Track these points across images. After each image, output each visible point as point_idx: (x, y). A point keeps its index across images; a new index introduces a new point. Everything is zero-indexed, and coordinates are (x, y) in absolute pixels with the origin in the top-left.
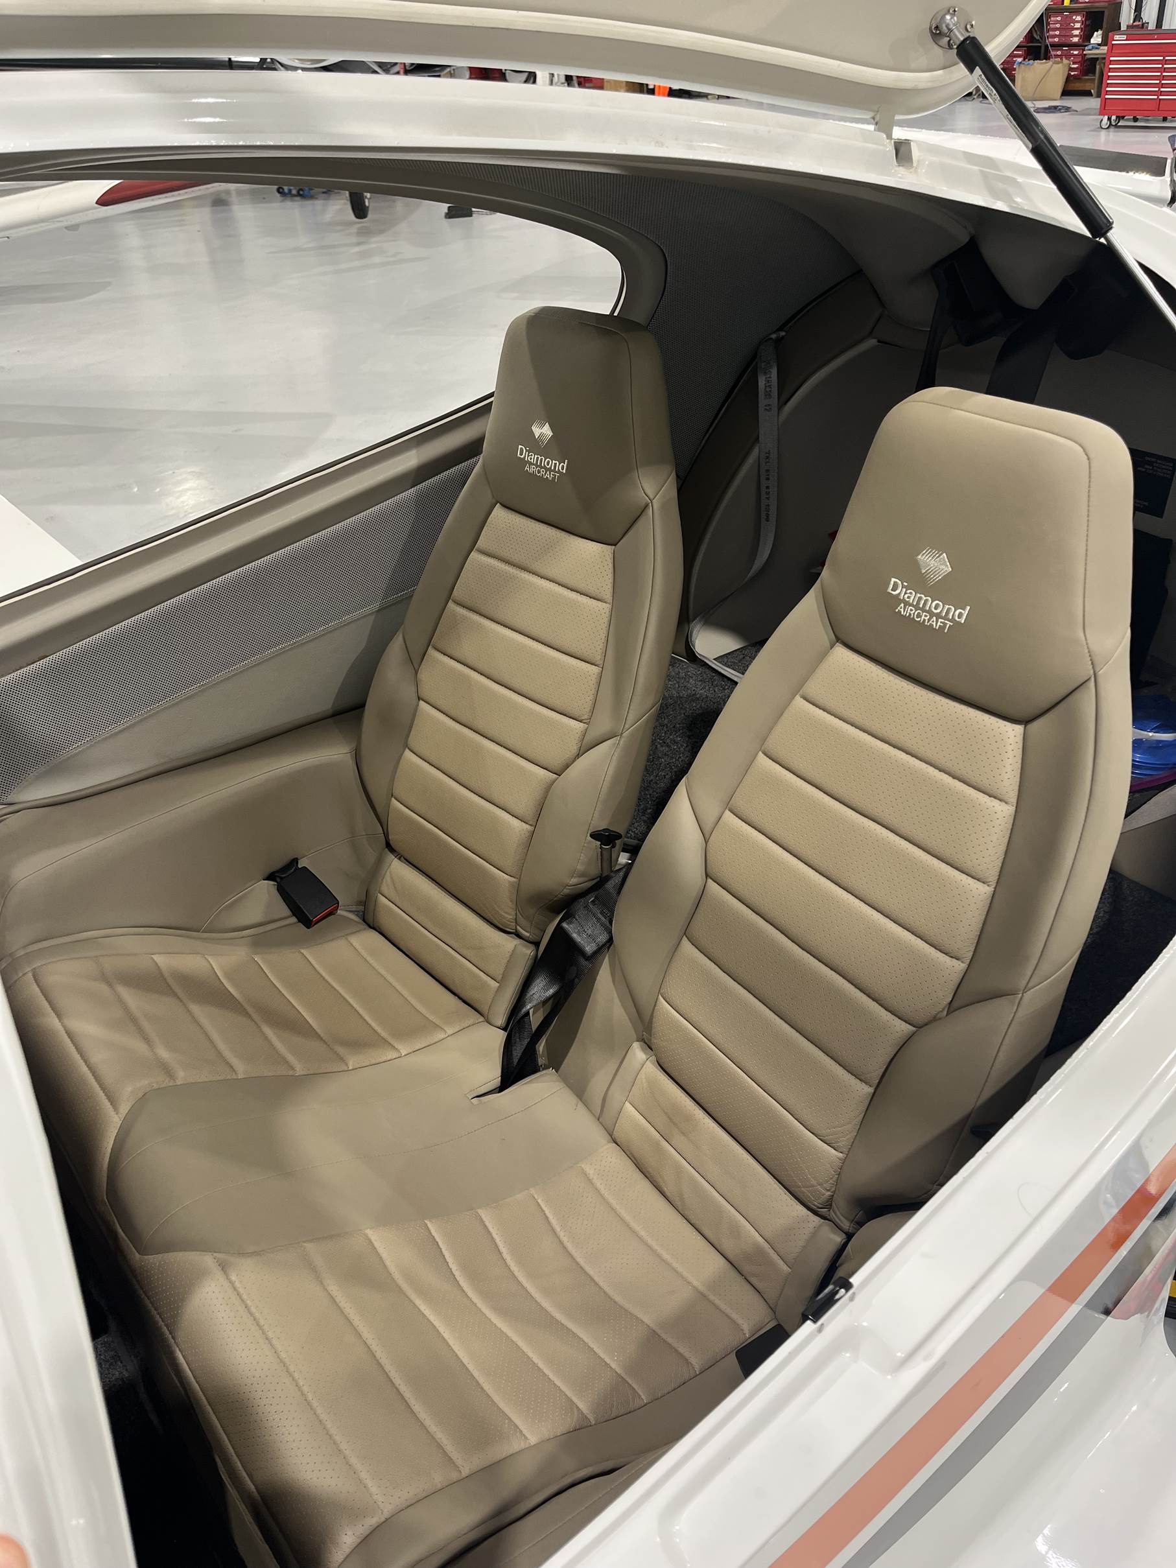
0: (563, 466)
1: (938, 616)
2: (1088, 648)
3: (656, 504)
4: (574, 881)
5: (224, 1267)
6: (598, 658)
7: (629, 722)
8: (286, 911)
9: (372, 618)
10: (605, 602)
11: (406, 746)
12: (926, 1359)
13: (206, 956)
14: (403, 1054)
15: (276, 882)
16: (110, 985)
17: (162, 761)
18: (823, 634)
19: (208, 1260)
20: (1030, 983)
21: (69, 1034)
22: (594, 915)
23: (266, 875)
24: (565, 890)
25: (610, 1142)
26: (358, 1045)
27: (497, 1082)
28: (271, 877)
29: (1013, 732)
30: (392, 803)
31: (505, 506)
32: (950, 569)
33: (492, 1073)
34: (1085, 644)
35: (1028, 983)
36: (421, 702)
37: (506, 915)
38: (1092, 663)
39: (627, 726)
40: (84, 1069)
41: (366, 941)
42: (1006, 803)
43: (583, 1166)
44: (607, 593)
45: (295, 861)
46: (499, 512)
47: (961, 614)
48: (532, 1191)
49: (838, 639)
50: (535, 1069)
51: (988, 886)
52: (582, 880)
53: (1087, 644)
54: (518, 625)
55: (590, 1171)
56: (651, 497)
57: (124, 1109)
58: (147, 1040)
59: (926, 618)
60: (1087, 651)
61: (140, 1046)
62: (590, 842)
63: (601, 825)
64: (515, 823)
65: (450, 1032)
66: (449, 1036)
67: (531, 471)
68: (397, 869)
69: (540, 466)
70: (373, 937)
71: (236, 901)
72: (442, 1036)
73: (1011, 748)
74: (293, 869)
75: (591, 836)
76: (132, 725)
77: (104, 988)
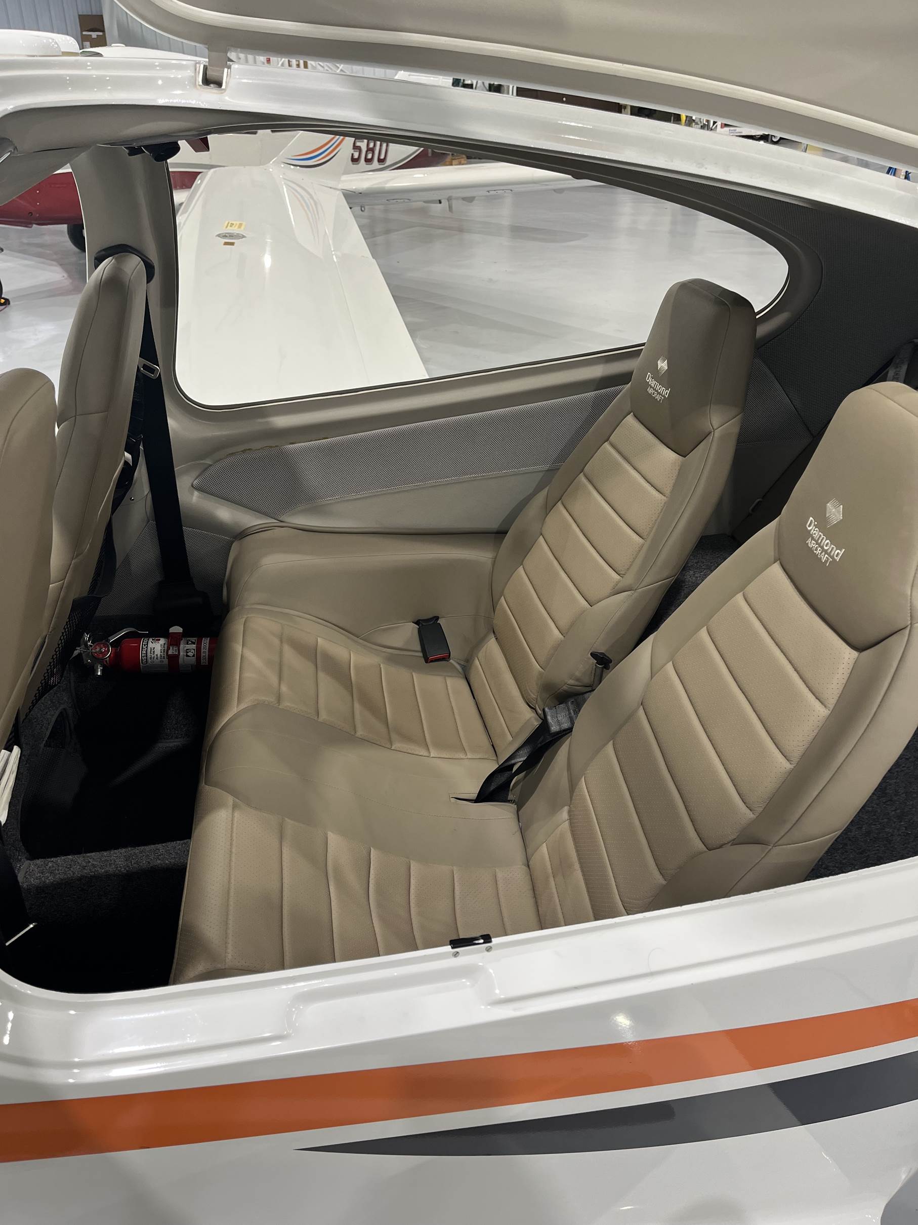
0: (667, 392)
1: (826, 552)
2: (911, 602)
3: (717, 433)
4: (571, 682)
5: (235, 807)
6: (645, 535)
7: (644, 583)
8: (419, 648)
9: (541, 474)
10: (665, 496)
11: (522, 564)
12: (515, 1010)
13: (351, 652)
14: (431, 756)
15: (419, 626)
16: (281, 642)
17: (378, 526)
18: (771, 553)
19: (230, 800)
20: (780, 841)
21: (242, 656)
22: (569, 710)
23: (415, 621)
24: (564, 687)
25: (525, 865)
26: (407, 738)
27: (474, 796)
28: (417, 623)
29: (849, 655)
30: (501, 601)
31: (635, 416)
32: (842, 518)
33: (474, 790)
34: (909, 599)
35: (779, 840)
36: (541, 536)
37: (532, 695)
38: (911, 616)
39: (641, 586)
40: (238, 678)
41: (457, 685)
42: (825, 707)
43: (497, 870)
44: (668, 491)
45: (437, 618)
46: (630, 419)
47: (838, 553)
48: (455, 868)
49: (779, 558)
50: (505, 800)
51: (790, 764)
52: (577, 683)
53: (911, 599)
54: (609, 499)
55: (500, 875)
56: (715, 428)
57: (243, 706)
58: (280, 678)
59: (820, 552)
60: (909, 605)
61: (274, 679)
62: (589, 658)
63: (602, 649)
64: (556, 632)
65: (469, 756)
66: (467, 758)
67: (650, 392)
68: (492, 645)
69: (655, 390)
70: (463, 684)
71: (389, 629)
72: (462, 756)
73: (843, 666)
74: (431, 623)
75: (591, 654)
76: (366, 497)
77: (276, 641)
